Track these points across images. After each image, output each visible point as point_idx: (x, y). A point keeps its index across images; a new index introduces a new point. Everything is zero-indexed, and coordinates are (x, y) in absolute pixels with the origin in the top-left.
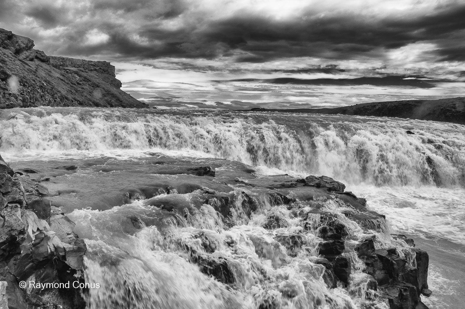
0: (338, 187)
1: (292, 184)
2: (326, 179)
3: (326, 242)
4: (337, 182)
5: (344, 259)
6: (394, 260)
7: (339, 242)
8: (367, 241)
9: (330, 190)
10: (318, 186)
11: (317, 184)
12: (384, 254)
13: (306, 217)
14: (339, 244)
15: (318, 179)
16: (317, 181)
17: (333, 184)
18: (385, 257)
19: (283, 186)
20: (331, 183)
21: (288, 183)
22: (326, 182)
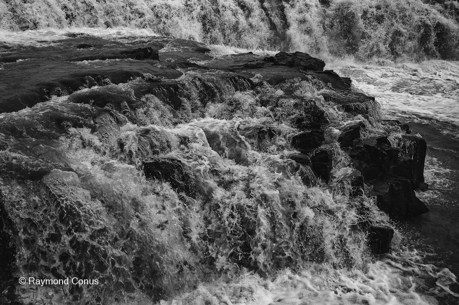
0: (316, 65)
1: (258, 64)
2: (300, 56)
3: (302, 132)
4: (315, 59)
5: (323, 152)
6: (385, 151)
7: (318, 132)
8: (352, 130)
9: (306, 68)
10: (291, 65)
11: (289, 62)
12: (374, 143)
13: (276, 103)
14: (318, 134)
15: (291, 56)
16: (290, 59)
17: (310, 62)
18: (373, 147)
19: (247, 67)
20: (307, 60)
21: (252, 63)
22: (301, 59)
